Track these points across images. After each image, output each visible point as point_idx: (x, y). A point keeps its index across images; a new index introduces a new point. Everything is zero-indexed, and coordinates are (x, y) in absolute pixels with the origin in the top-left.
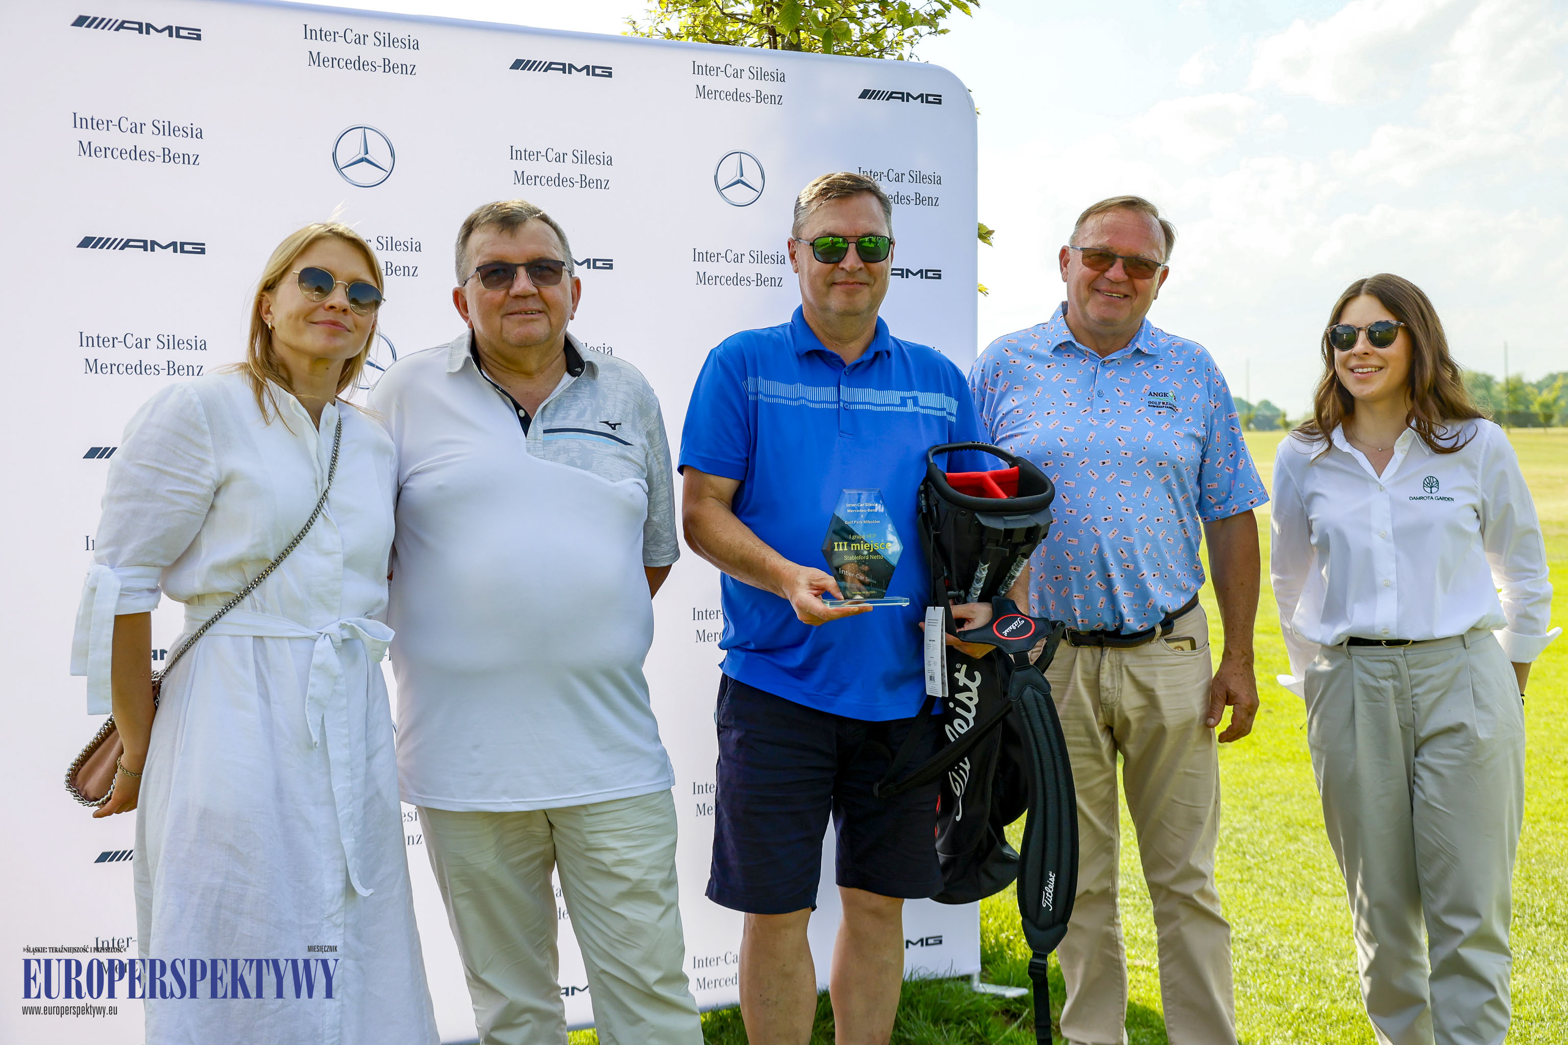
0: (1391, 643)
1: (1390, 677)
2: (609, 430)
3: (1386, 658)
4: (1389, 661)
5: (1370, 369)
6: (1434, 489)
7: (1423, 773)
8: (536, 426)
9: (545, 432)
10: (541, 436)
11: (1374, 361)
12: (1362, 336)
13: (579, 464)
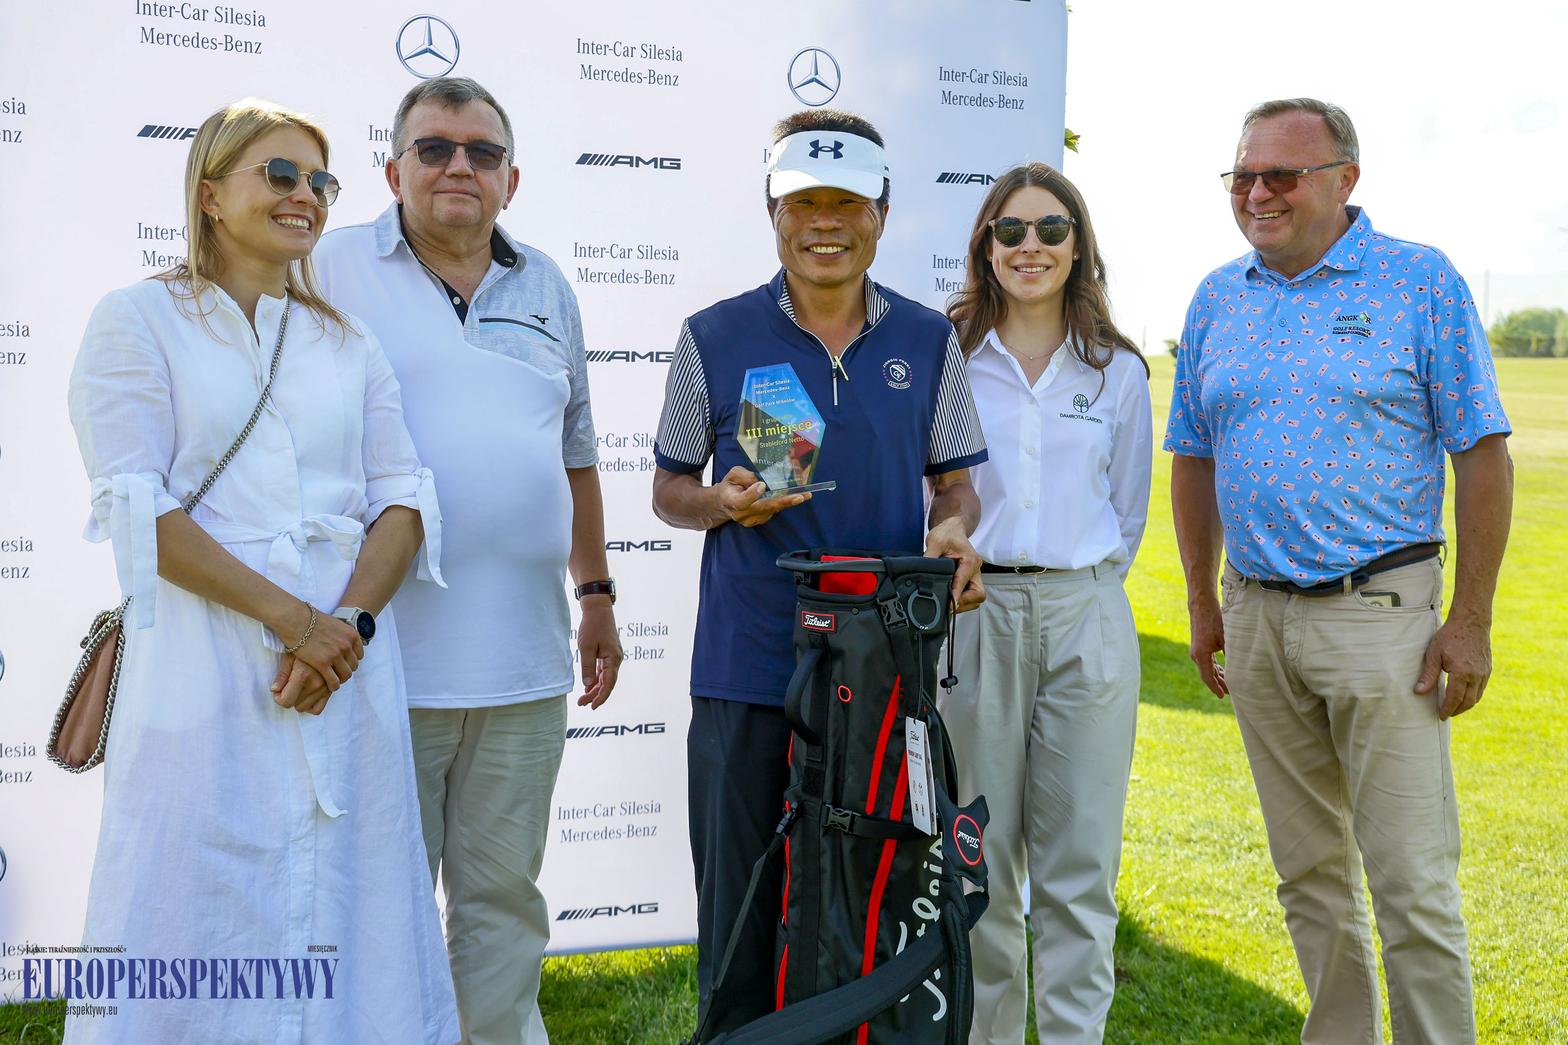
0: (1025, 570)
1: (1020, 608)
2: (538, 324)
3: (1018, 587)
4: (1022, 590)
5: (1039, 269)
6: (1084, 409)
7: (1044, 715)
8: (473, 315)
9: (481, 321)
10: (477, 324)
11: (1045, 260)
12: (1031, 231)
13: (517, 355)
